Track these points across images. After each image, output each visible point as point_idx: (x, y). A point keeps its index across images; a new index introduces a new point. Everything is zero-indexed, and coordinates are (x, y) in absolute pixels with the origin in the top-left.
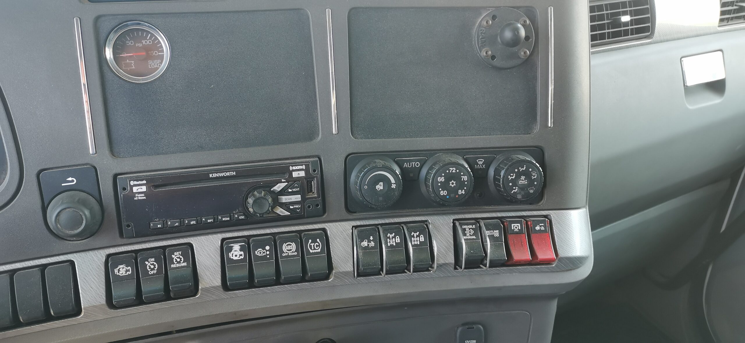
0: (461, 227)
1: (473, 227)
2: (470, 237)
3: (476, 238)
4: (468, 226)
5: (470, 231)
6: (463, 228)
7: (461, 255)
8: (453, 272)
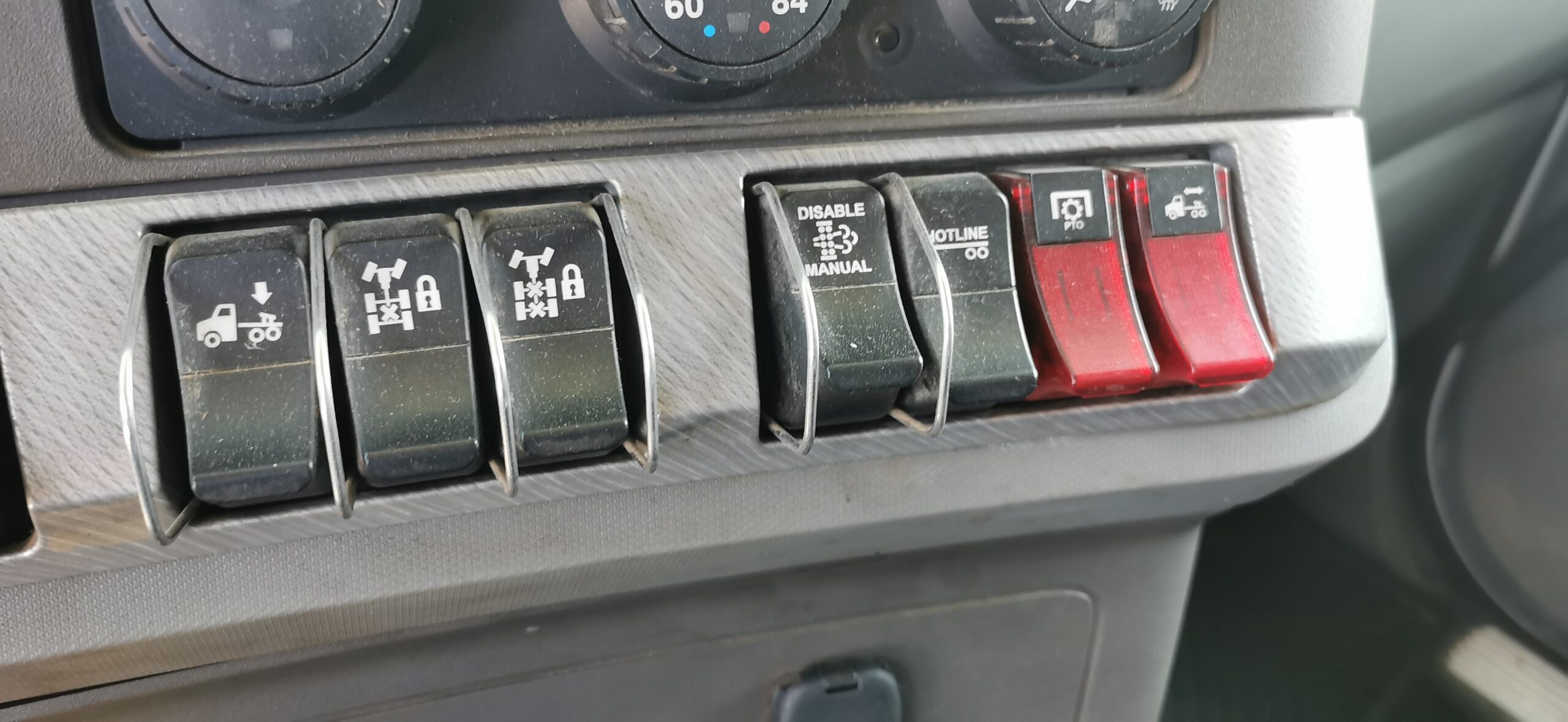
0: (792, 213)
1: (852, 210)
2: (838, 268)
3: (870, 270)
4: (828, 207)
5: (839, 233)
6: (801, 218)
7: (793, 364)
8: (752, 454)
